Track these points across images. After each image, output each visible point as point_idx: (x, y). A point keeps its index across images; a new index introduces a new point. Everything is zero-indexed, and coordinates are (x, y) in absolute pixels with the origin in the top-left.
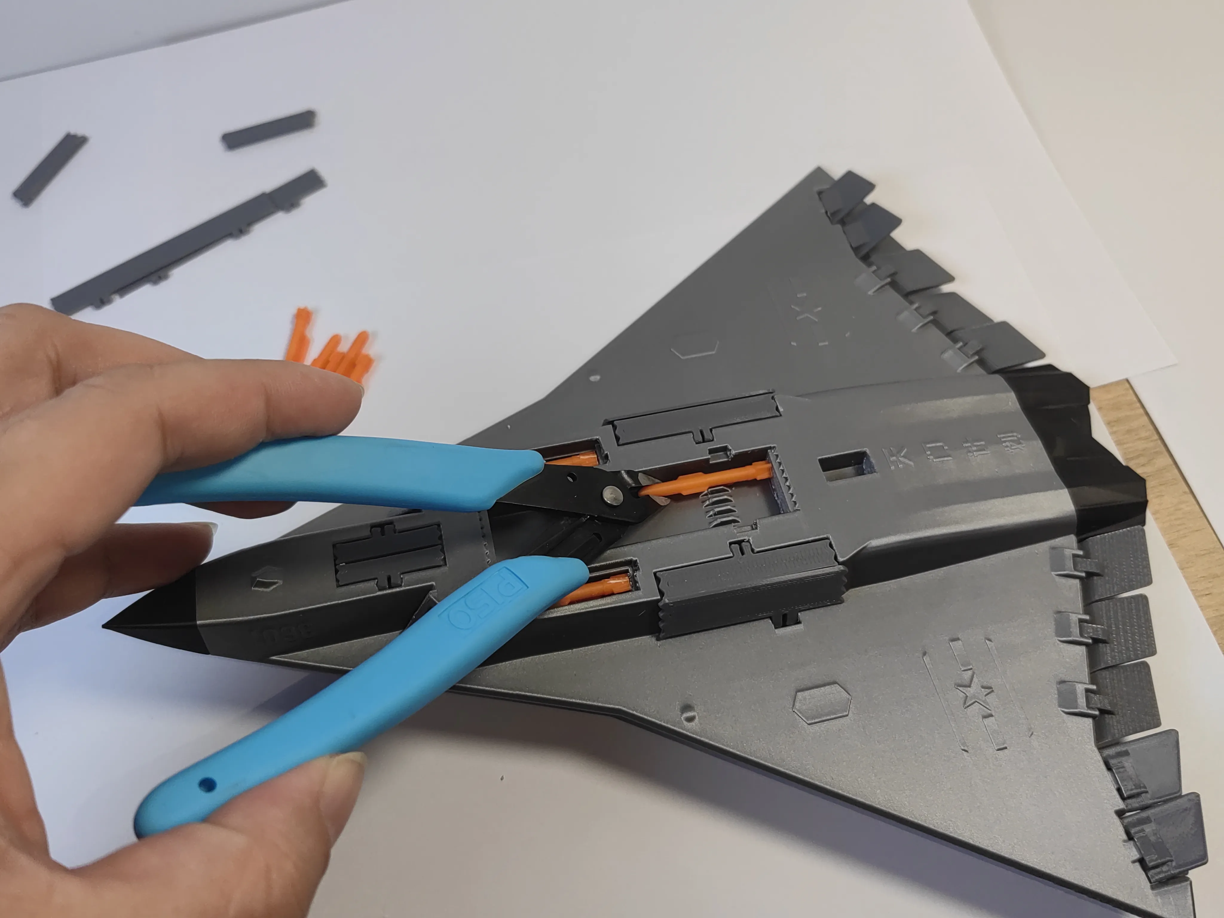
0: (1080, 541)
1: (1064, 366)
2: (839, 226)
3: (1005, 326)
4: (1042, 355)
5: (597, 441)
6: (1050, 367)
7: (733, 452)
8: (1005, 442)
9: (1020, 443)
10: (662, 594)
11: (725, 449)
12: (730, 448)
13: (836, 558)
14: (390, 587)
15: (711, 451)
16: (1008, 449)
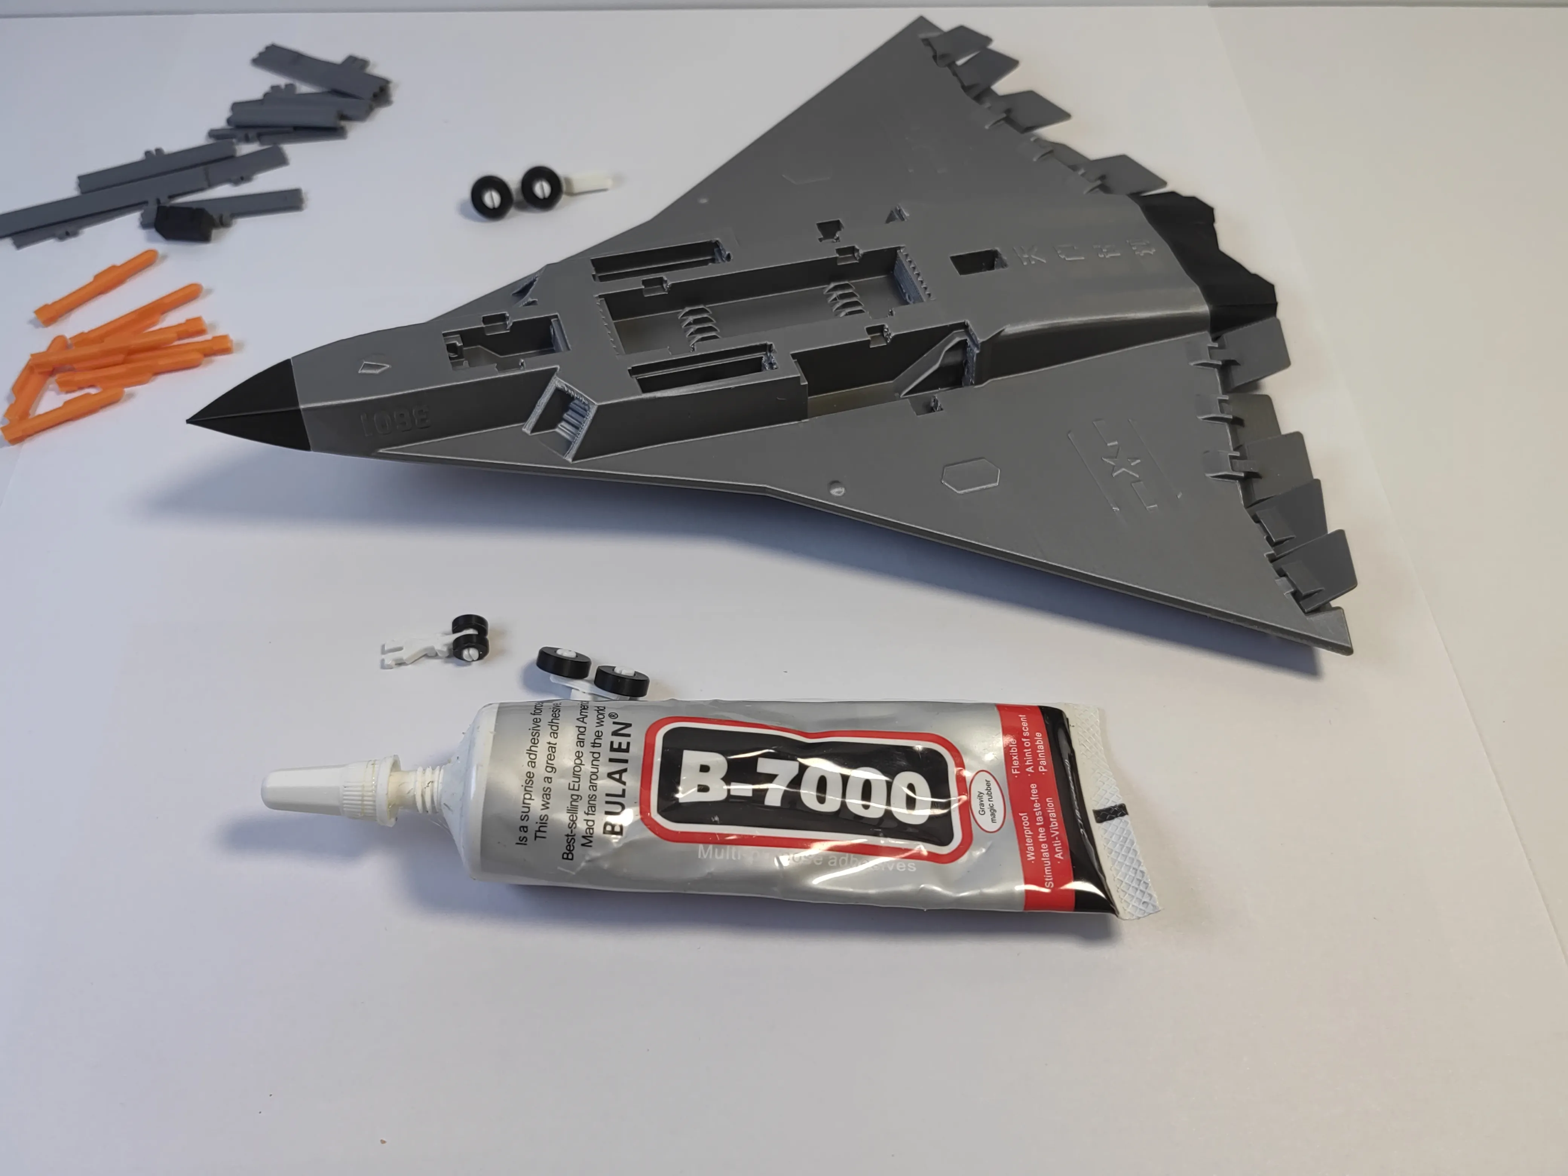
0: (1214, 336)
1: (1186, 190)
2: (947, 68)
3: (1124, 158)
4: (1164, 183)
5: (716, 244)
6: (1173, 194)
7: (861, 252)
8: (1137, 246)
11: (852, 250)
12: (857, 247)
15: (839, 251)
16: (1136, 253)
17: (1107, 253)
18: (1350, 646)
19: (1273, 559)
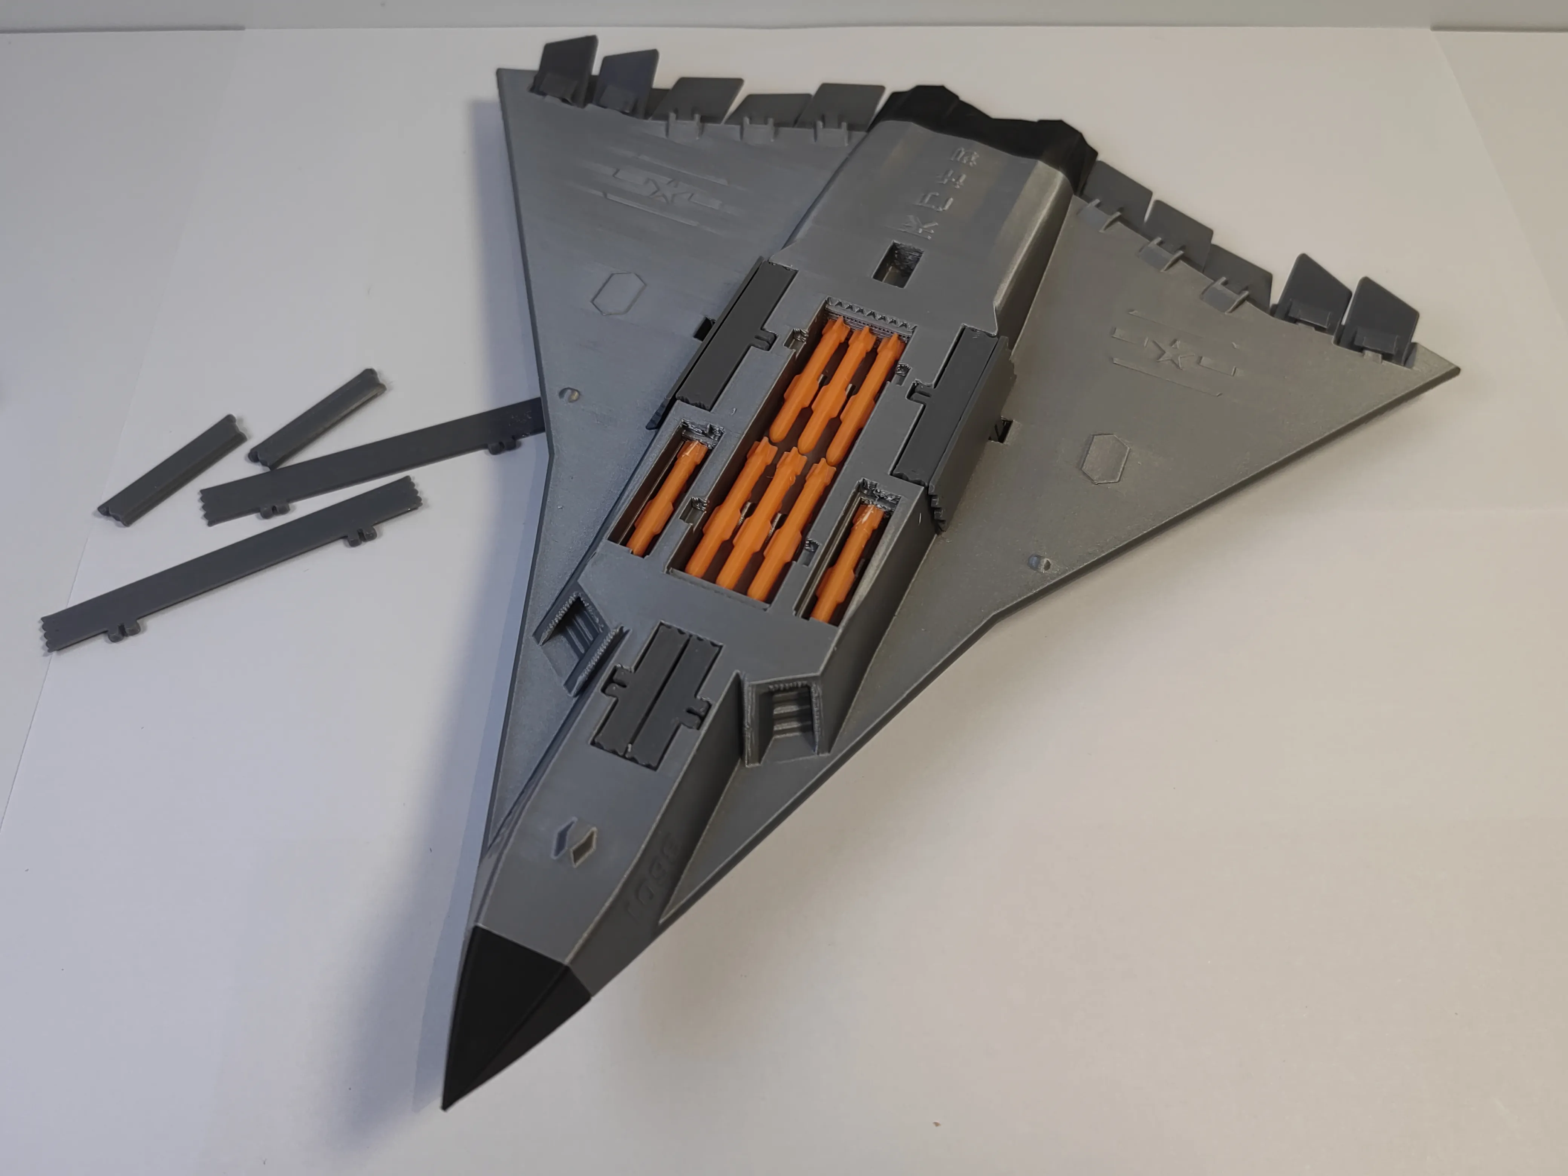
0: (1081, 195)
1: (905, 84)
3: (826, 89)
4: (881, 89)
6: (895, 96)
7: (806, 331)
8: (962, 159)
9: (972, 154)
10: (919, 483)
12: (797, 329)
13: (989, 335)
14: (702, 719)
16: (971, 164)
17: (957, 180)
18: (1452, 367)
19: (1338, 342)
